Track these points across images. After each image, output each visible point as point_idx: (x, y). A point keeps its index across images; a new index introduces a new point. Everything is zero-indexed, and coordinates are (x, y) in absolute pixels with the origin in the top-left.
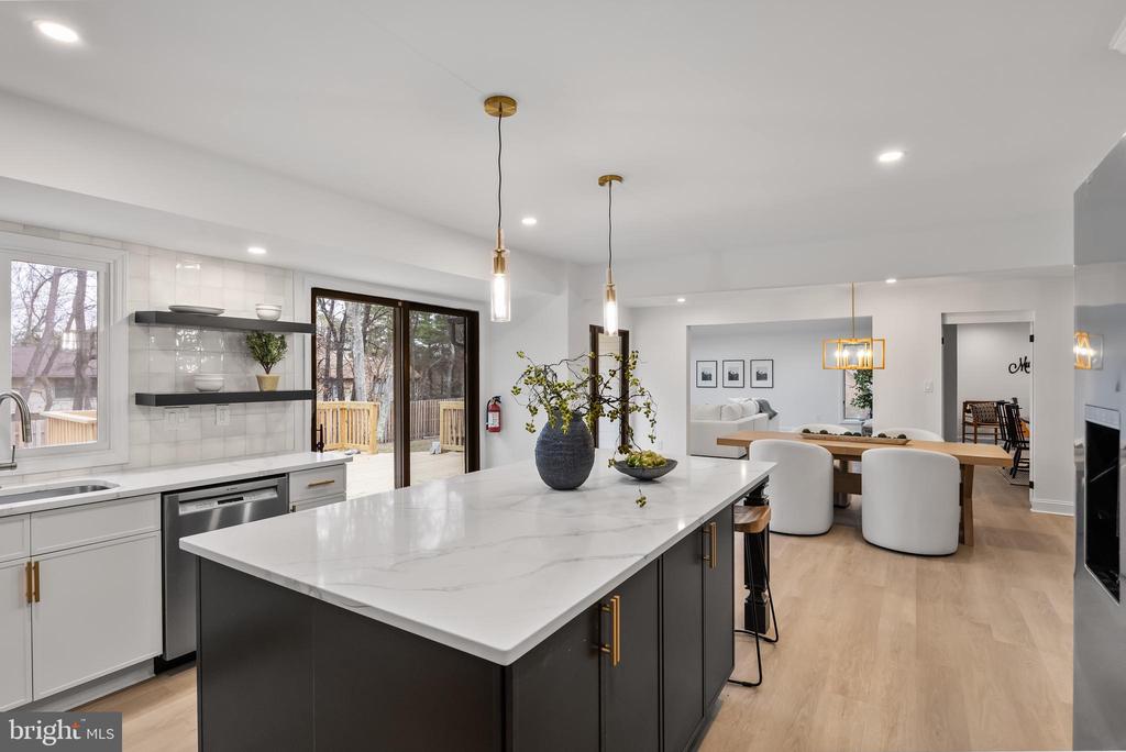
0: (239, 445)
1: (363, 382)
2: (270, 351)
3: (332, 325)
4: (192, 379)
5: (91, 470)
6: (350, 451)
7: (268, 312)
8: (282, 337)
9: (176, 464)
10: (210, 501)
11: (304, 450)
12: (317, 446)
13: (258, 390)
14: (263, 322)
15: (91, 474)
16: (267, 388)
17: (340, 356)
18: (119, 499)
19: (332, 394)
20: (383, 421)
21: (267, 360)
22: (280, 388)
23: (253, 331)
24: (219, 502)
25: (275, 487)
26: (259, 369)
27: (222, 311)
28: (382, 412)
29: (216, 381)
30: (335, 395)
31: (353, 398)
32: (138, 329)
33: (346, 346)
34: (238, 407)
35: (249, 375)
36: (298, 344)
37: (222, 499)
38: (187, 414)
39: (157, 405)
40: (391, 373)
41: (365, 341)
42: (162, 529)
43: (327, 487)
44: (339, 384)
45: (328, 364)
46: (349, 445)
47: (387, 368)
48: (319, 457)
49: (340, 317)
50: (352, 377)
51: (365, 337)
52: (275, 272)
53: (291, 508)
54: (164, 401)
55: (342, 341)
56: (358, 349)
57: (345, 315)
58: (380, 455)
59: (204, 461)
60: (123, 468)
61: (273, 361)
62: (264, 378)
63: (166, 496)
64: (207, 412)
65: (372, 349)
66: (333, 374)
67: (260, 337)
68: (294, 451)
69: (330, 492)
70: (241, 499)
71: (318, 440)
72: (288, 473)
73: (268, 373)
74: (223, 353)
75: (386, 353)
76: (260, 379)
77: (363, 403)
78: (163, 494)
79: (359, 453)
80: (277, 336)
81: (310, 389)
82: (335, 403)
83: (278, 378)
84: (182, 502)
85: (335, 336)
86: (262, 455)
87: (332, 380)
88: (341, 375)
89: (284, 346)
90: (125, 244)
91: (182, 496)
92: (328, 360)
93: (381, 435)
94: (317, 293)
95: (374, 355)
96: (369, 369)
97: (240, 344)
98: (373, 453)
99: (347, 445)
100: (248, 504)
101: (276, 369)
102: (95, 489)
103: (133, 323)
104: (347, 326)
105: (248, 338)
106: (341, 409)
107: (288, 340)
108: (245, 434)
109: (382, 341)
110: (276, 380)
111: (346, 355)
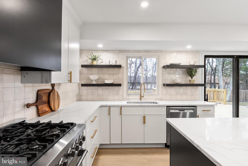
0: (185, 97)
1: (222, 84)
2: (192, 73)
3: (212, 69)
4: (174, 81)
5: (155, 99)
6: (216, 103)
7: (192, 63)
8: (196, 69)
9: (171, 100)
10: (177, 110)
11: (202, 100)
12: (206, 100)
13: (190, 83)
14: (190, 65)
15: (155, 100)
16: (192, 83)
17: (214, 77)
18: (158, 106)
19: (212, 87)
20: (228, 95)
21: (192, 75)
22: (195, 83)
23: (188, 68)
24: (179, 111)
25: (193, 109)
26: (190, 78)
27: (181, 64)
28: (228, 93)
29: (179, 81)
30: (213, 87)
31: (219, 88)
32: (164, 69)
33: (216, 74)
34: (184, 88)
35: (187, 80)
36: (200, 71)
37: (180, 110)
38: (173, 89)
39: (167, 86)
40: (231, 81)
41: (222, 73)
42: (167, 114)
43: (208, 112)
44: (214, 84)
45: (211, 79)
46: (217, 101)
47: (230, 80)
48: (206, 103)
49: (215, 66)
50: (218, 82)
51: (222, 71)
52: (195, 52)
53: (197, 116)
54: (168, 85)
55: (215, 73)
56: (220, 74)
57: (216, 65)
58: (227, 105)
59: (177, 100)
60: (161, 100)
61: (193, 76)
62: (191, 80)
63: (168, 107)
64: (177, 88)
65: (225, 75)
66: (213, 82)
67: (190, 70)
68: (199, 100)
69: (209, 113)
70: (184, 111)
71: (206, 98)
72: (197, 106)
73: (192, 79)
74: (181, 74)
75: (230, 76)
76: (190, 81)
77: (222, 89)
78: (167, 106)
79: (220, 104)
80: (194, 69)
81: (204, 83)
82: (213, 89)
83: (194, 80)
84: (171, 109)
85: (213, 71)
86: (190, 100)
87: (212, 83)
88: (215, 82)
89: (196, 72)
90: (161, 51)
91: (171, 108)
92: (211, 78)
93: (228, 99)
94: (206, 57)
95: (226, 76)
96: (224, 80)
97: (185, 72)
98: (225, 104)
99: (216, 101)
100: (188, 112)
101: (194, 78)
102: (156, 103)
103: (163, 68)
104: (217, 68)
105: (187, 70)
106: (215, 91)
107: (197, 70)
108: (186, 94)
109: (228, 72)
110: (194, 81)
111: (216, 77)
